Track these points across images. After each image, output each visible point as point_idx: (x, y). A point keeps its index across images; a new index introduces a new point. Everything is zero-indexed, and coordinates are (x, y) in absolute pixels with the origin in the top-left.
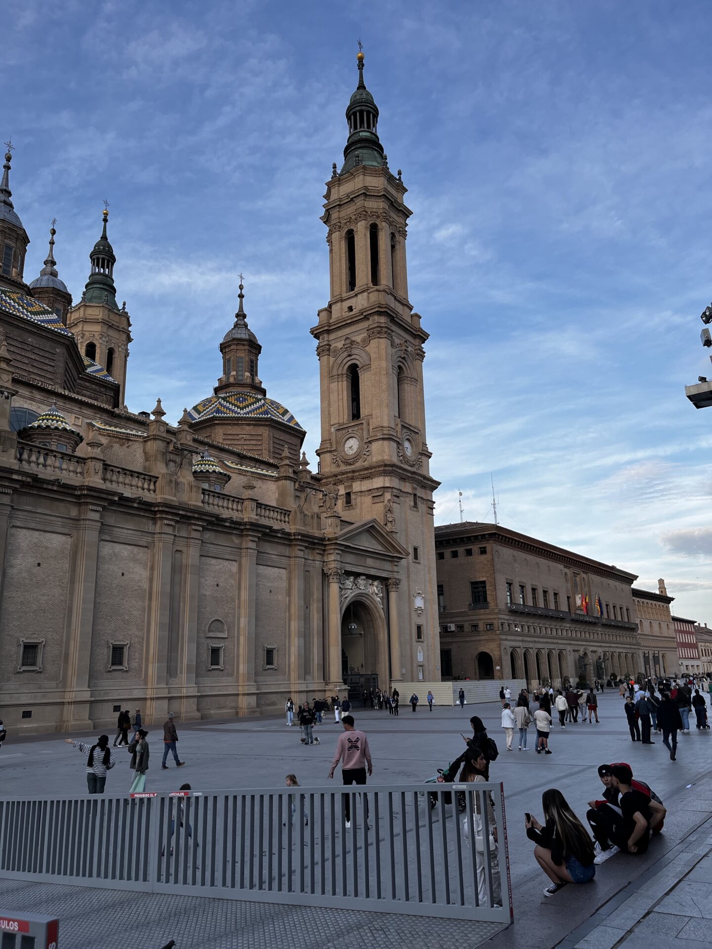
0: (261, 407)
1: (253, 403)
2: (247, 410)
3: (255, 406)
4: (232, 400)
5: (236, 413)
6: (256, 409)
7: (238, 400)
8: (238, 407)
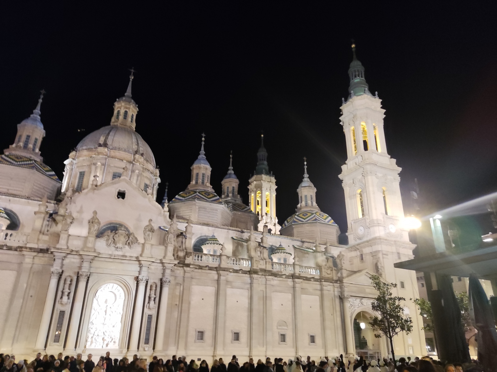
0: (313, 217)
1: (310, 216)
2: (307, 219)
3: (311, 217)
4: (301, 216)
5: (302, 221)
6: (311, 219)
7: (303, 215)
8: (303, 218)
